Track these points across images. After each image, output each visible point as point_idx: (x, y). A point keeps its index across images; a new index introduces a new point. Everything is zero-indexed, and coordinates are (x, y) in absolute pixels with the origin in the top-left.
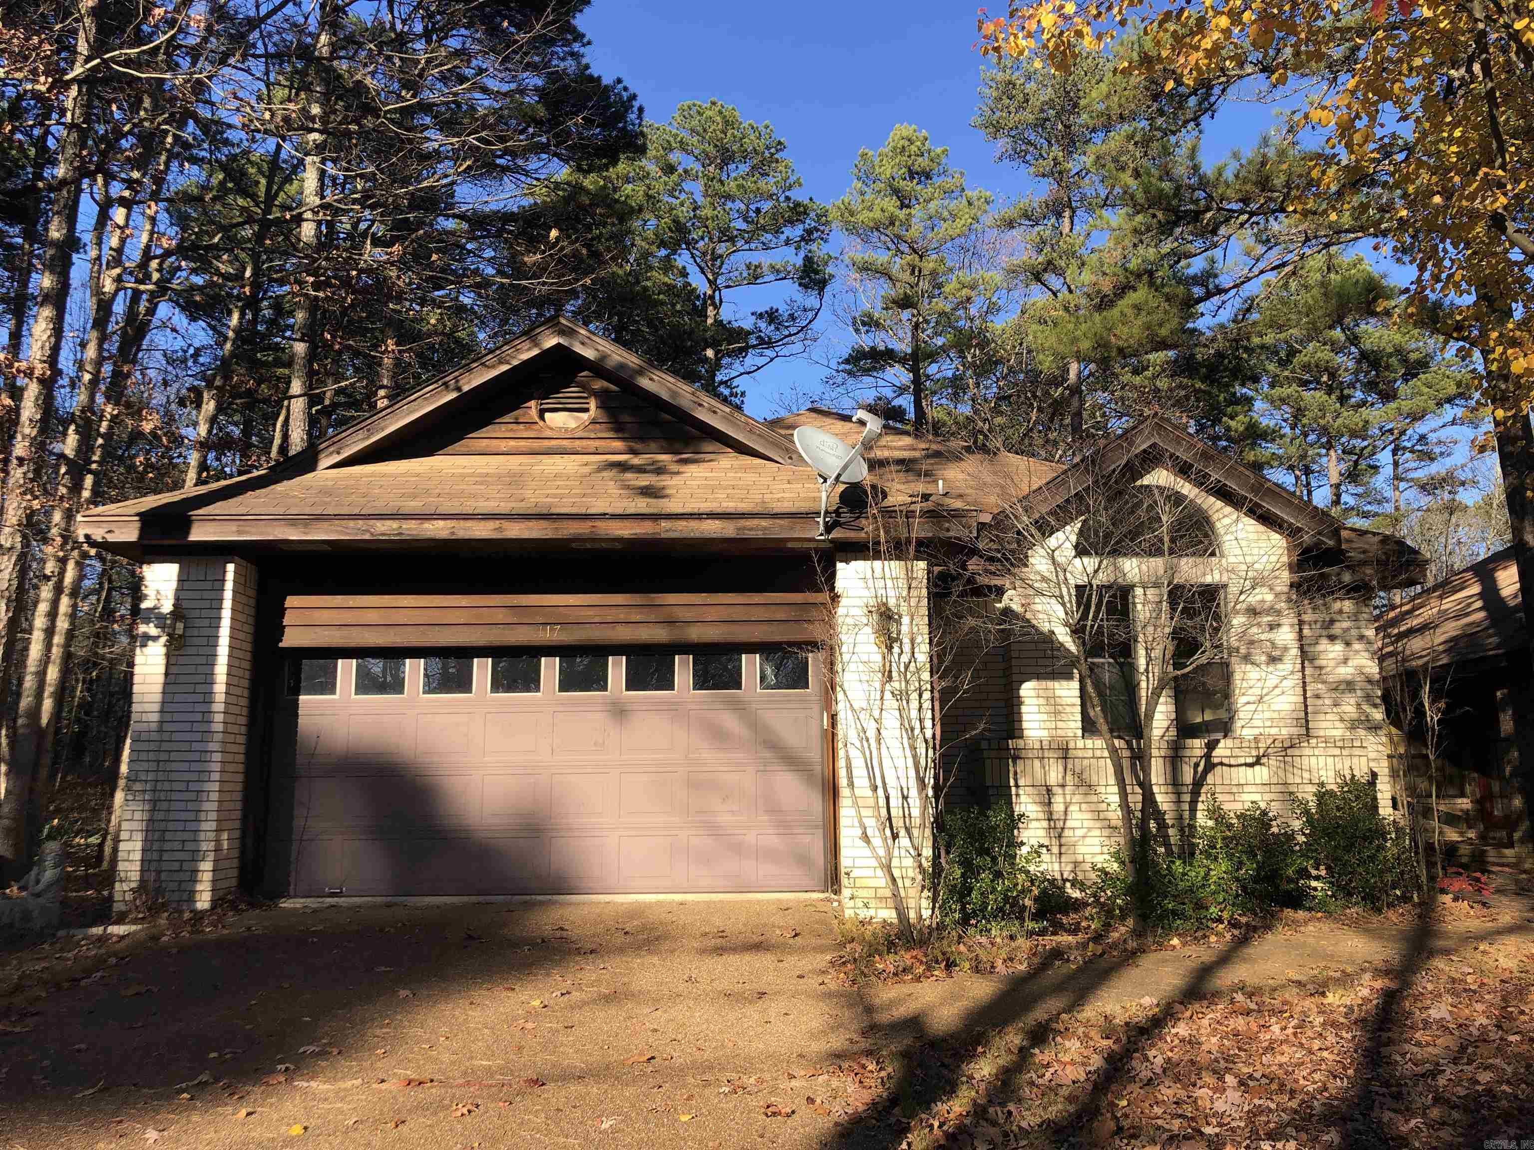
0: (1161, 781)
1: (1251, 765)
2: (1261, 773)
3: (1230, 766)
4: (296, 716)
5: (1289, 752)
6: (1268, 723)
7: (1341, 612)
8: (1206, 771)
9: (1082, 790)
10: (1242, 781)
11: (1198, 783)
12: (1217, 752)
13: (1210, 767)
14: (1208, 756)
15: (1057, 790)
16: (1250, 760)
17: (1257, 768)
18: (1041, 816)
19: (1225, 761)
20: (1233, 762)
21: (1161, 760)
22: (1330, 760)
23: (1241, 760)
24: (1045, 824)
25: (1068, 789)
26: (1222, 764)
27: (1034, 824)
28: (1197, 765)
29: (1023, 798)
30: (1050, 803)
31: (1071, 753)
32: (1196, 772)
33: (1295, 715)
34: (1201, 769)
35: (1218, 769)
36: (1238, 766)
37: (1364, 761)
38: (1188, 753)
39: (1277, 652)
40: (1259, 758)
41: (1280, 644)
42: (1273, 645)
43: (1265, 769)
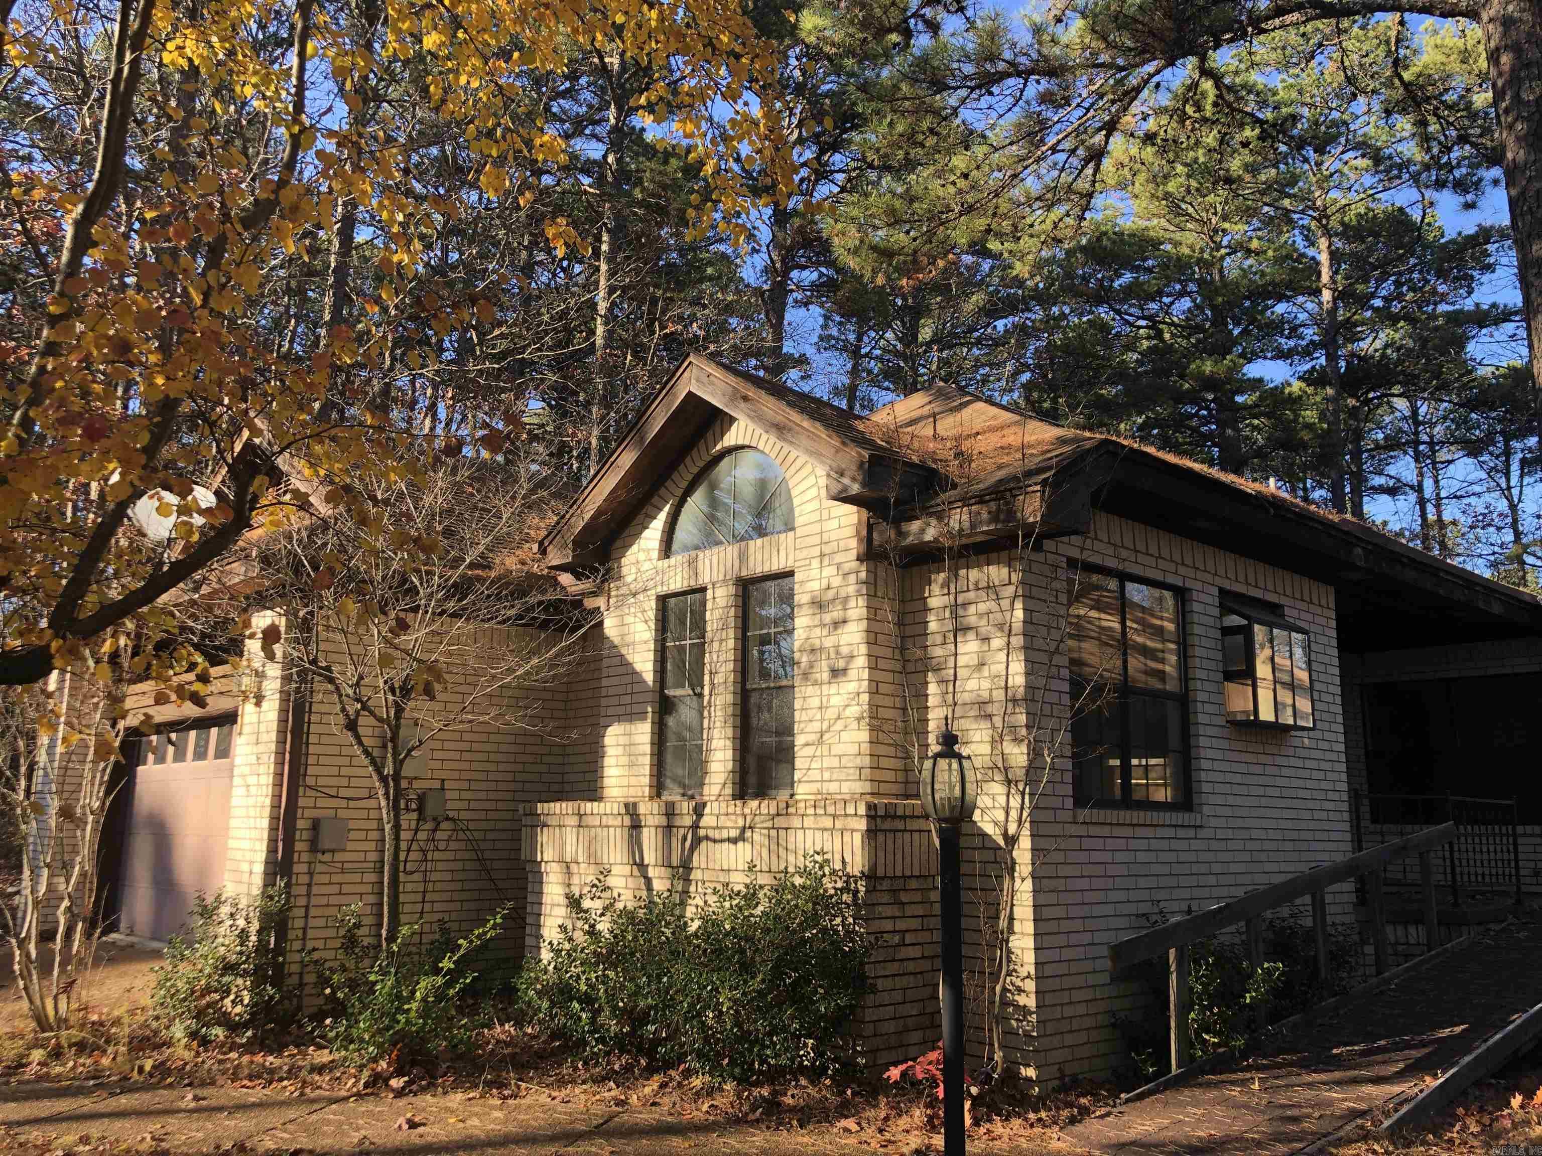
0: (653, 862)
1: (734, 841)
2: (743, 853)
3: (715, 841)
8: (692, 849)
11: (687, 866)
12: (703, 821)
13: (697, 841)
14: (695, 827)
15: (573, 868)
16: (734, 833)
17: (740, 844)
19: (711, 833)
20: (717, 835)
21: (653, 830)
23: (725, 834)
25: (582, 867)
26: (707, 838)
28: (685, 839)
30: (569, 884)
32: (683, 849)
33: (858, 761)
34: (688, 844)
35: (703, 845)
36: (722, 841)
37: (858, 837)
38: (678, 822)
39: (841, 664)
40: (743, 829)
41: (845, 650)
42: (837, 653)
43: (748, 846)
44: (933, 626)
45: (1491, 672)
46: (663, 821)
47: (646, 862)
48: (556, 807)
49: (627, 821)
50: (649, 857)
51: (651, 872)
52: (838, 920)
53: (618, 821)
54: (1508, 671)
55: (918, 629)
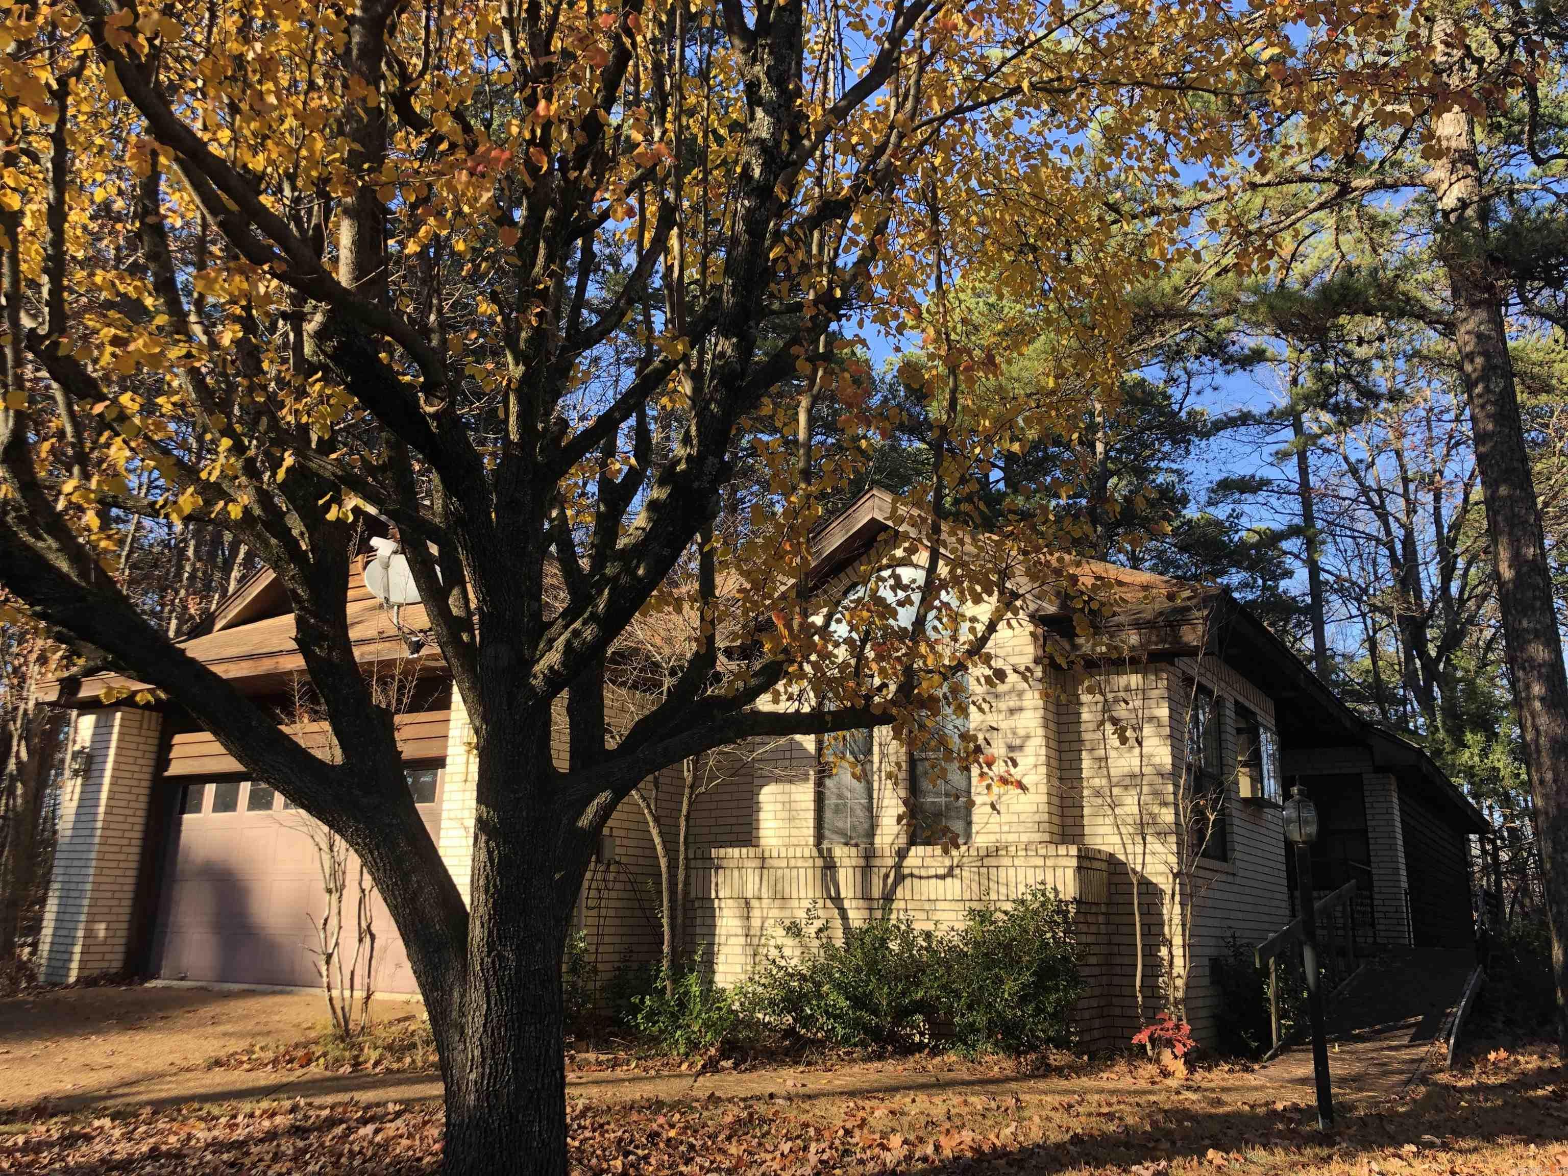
0: (851, 895)
1: (943, 877)
2: (952, 887)
3: (920, 878)
4: (179, 831)
5: (986, 862)
6: (1005, 828)
7: (1127, 689)
8: (895, 884)
9: (777, 903)
10: (933, 897)
11: (888, 898)
12: (908, 862)
13: (900, 878)
14: (898, 867)
15: (755, 903)
16: (941, 871)
17: (949, 880)
18: (740, 931)
19: (916, 872)
20: (923, 873)
21: (850, 871)
22: (1030, 871)
23: (932, 872)
24: (742, 940)
25: (765, 902)
26: (912, 875)
27: (732, 940)
28: (887, 876)
29: (725, 912)
30: (748, 918)
31: (769, 863)
32: (885, 884)
33: (1037, 818)
34: (890, 880)
35: (908, 881)
36: (928, 877)
37: (1070, 873)
38: (877, 862)
39: (1018, 742)
40: (951, 868)
41: (1022, 732)
42: (1014, 733)
43: (957, 882)
44: (1085, 716)
45: (1325, 772)
46: (862, 862)
47: (843, 895)
48: (734, 852)
49: (820, 862)
50: (846, 892)
51: (847, 904)
52: (1049, 935)
53: (810, 863)
54: (1337, 771)
55: (1072, 718)
